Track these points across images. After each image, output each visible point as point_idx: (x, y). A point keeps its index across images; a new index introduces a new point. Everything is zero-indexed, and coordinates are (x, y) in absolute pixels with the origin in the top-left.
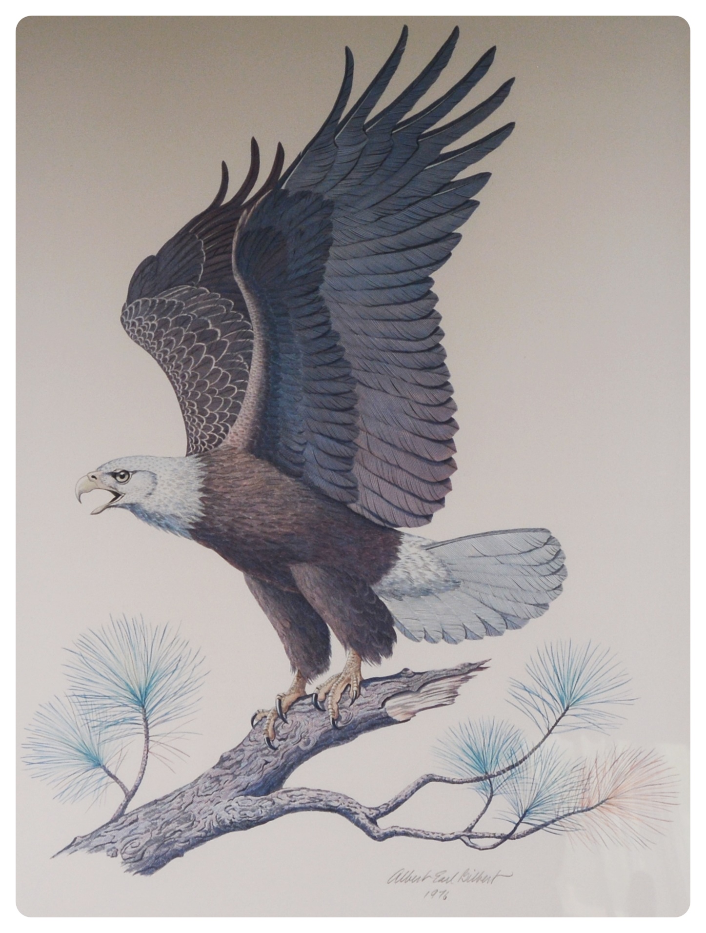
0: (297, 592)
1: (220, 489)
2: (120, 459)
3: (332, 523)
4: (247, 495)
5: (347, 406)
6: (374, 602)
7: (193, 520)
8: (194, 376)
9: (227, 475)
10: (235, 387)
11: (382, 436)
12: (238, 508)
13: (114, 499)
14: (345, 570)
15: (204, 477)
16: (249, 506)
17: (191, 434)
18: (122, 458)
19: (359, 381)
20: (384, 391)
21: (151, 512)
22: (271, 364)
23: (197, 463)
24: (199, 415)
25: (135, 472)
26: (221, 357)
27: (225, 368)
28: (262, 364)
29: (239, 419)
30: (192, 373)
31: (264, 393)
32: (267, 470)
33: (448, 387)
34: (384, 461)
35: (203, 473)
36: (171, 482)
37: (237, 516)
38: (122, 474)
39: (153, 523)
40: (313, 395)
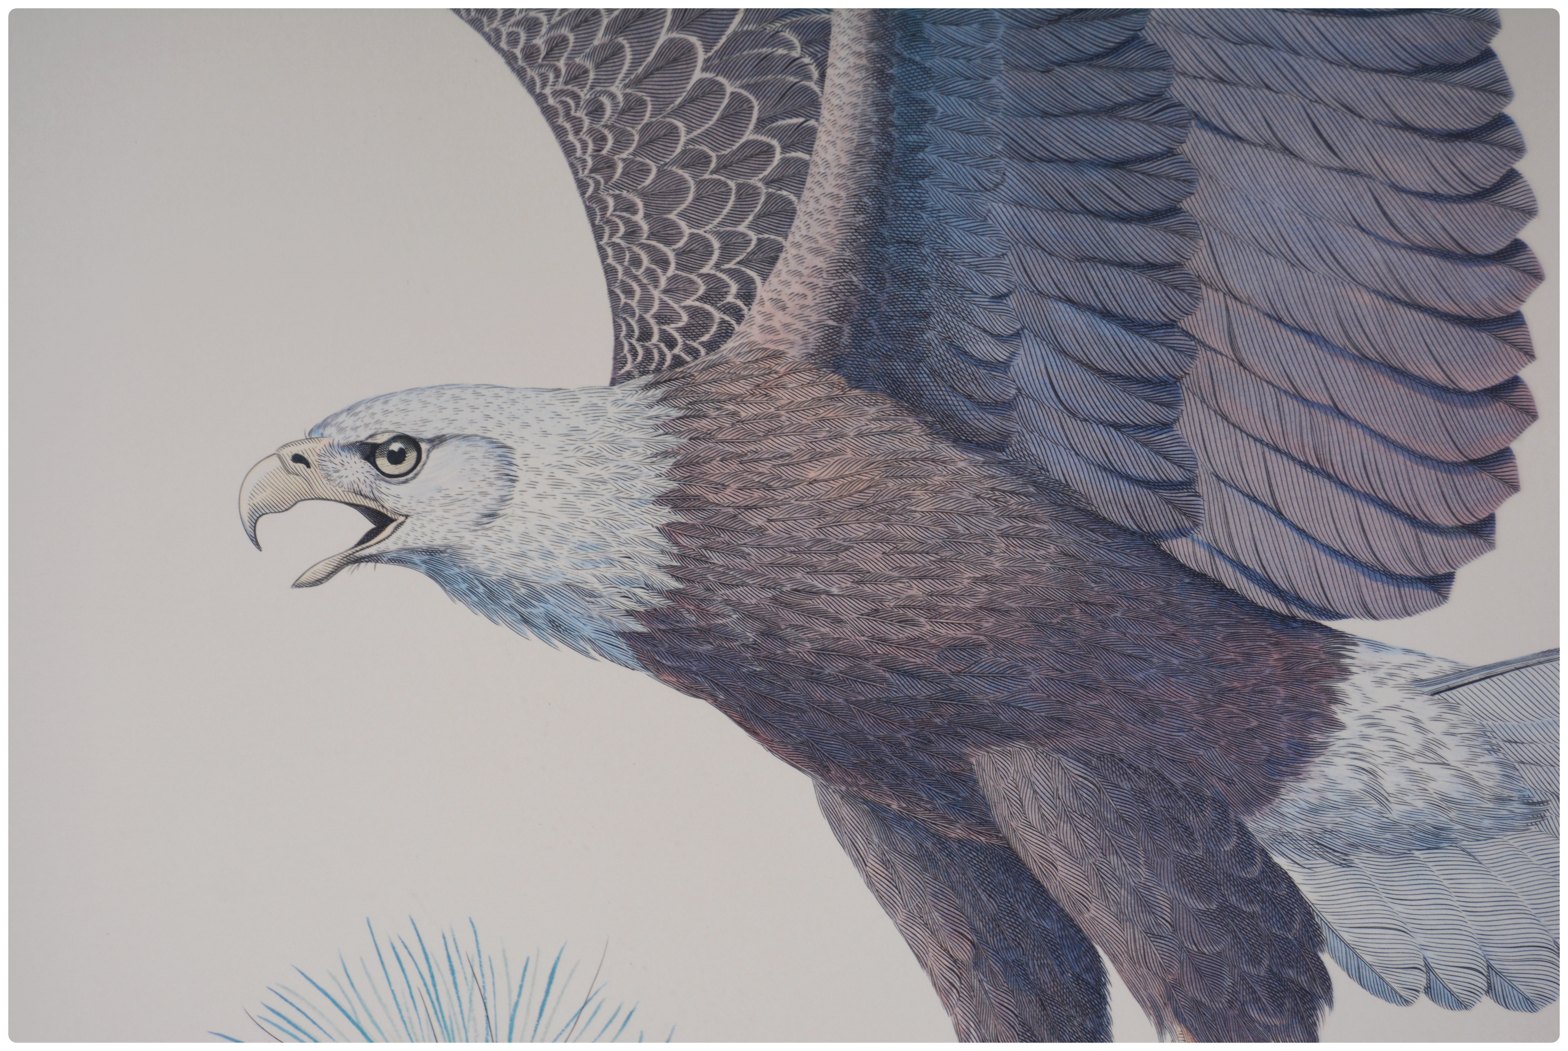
0: (994, 841)
1: (729, 496)
2: (386, 398)
3: (1110, 606)
4: (821, 513)
5: (1158, 203)
6: (1254, 872)
7: (640, 602)
8: (633, 107)
9: (752, 447)
10: (775, 143)
11: (1279, 306)
12: (791, 558)
13: (370, 536)
14: (1156, 764)
15: (674, 454)
16: (830, 552)
17: (628, 309)
18: (393, 394)
19: (1197, 116)
20: (1287, 150)
21: (496, 576)
22: (894, 60)
23: (651, 406)
24: (654, 243)
25: (438, 441)
26: (724, 39)
27: (738, 78)
28: (864, 62)
29: (789, 252)
30: (626, 96)
31: (873, 162)
32: (887, 426)
33: (1503, 134)
34: (1286, 392)
35: (672, 441)
36: (560, 474)
37: (788, 587)
38: (396, 447)
39: (508, 617)
40: (1044, 167)
